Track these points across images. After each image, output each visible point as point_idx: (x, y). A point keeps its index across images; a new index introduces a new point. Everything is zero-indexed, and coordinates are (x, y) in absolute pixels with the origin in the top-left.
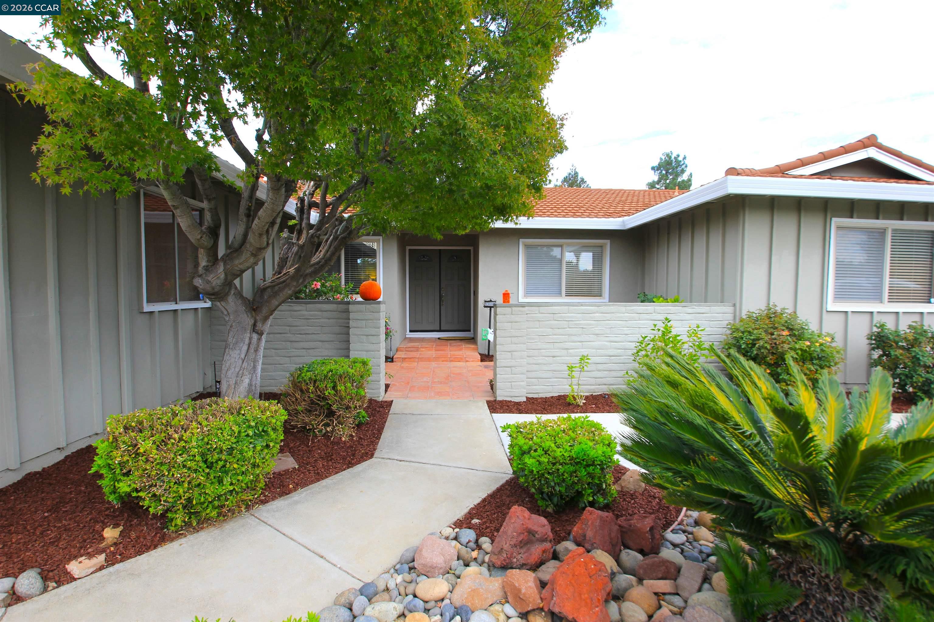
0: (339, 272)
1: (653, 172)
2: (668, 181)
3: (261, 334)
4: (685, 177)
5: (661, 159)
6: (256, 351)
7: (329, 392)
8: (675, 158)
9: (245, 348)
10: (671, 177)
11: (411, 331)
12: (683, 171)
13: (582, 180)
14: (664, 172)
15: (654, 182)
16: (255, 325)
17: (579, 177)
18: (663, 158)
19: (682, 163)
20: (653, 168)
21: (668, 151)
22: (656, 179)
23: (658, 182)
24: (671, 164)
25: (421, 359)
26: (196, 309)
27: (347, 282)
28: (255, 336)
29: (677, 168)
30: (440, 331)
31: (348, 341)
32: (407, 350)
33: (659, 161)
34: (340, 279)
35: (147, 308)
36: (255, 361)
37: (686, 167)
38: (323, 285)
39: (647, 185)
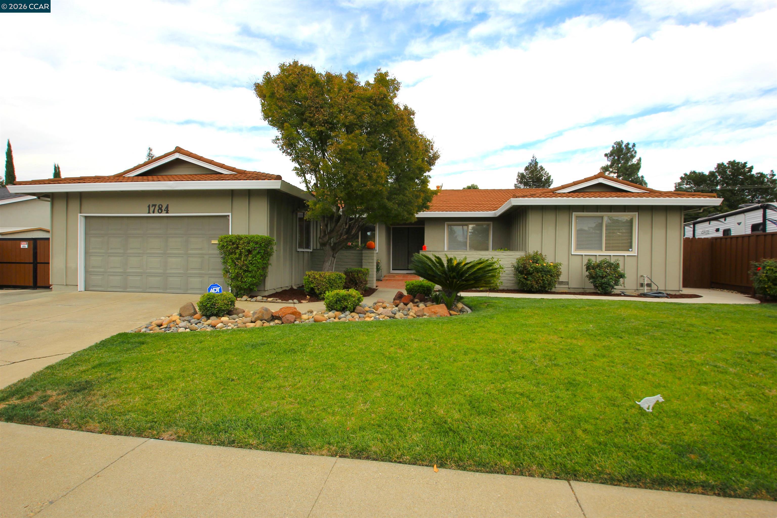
0: (358, 238)
1: (606, 158)
2: (620, 165)
3: (334, 258)
4: (635, 161)
5: (613, 147)
6: (333, 263)
7: (356, 276)
8: (625, 146)
9: (330, 262)
10: (622, 162)
11: (393, 270)
12: (633, 157)
13: (542, 168)
14: (616, 158)
15: (607, 166)
16: (333, 255)
17: (539, 166)
18: (615, 146)
19: (632, 149)
20: (606, 155)
21: (619, 140)
22: (609, 163)
23: (611, 166)
24: (622, 151)
25: (395, 280)
26: (308, 252)
27: (361, 243)
28: (333, 258)
29: (627, 154)
30: (408, 270)
31: (362, 262)
32: (389, 276)
33: (611, 149)
34: (358, 242)
35: (299, 250)
36: (333, 267)
37: (636, 153)
38: (352, 244)
39: (601, 168)
